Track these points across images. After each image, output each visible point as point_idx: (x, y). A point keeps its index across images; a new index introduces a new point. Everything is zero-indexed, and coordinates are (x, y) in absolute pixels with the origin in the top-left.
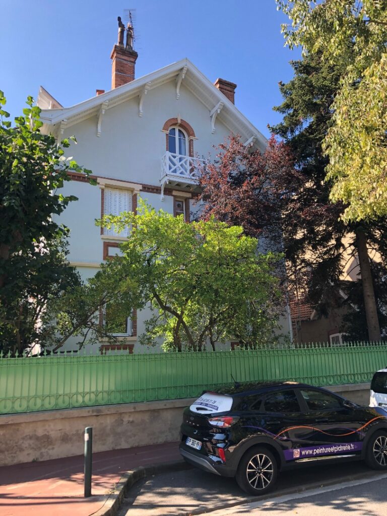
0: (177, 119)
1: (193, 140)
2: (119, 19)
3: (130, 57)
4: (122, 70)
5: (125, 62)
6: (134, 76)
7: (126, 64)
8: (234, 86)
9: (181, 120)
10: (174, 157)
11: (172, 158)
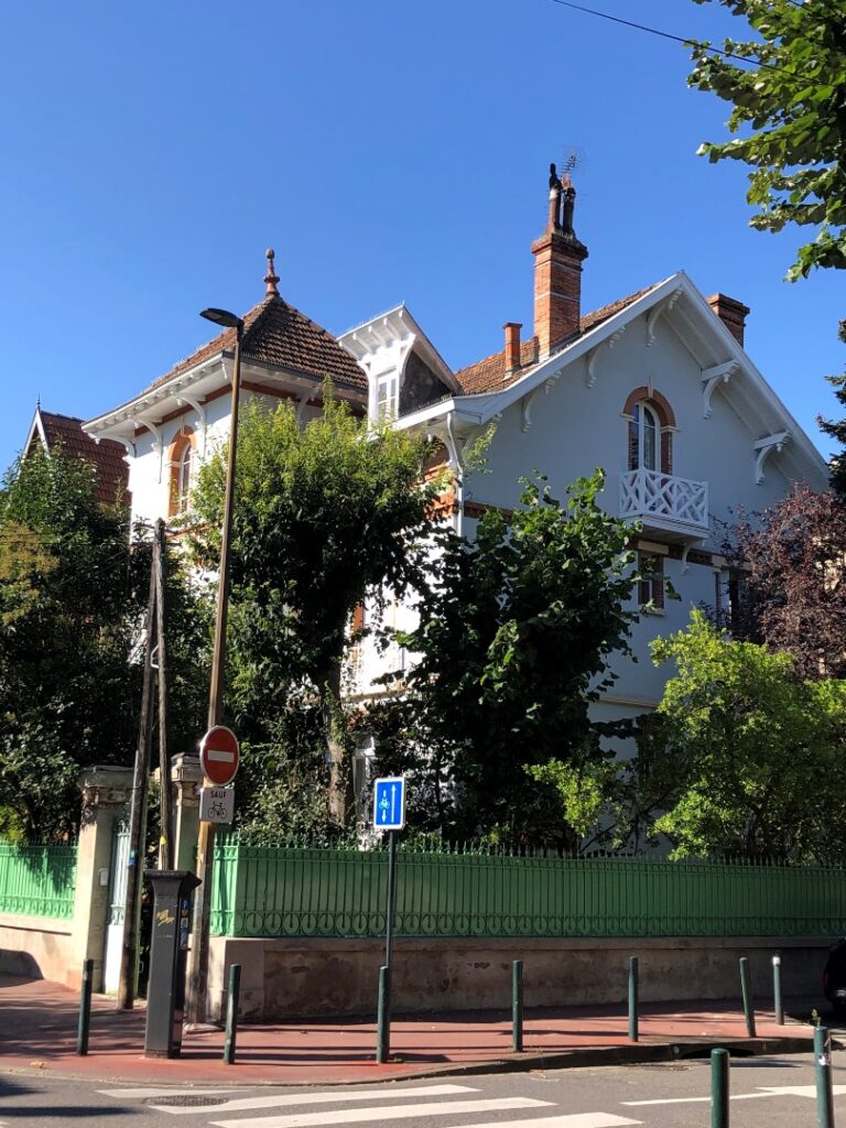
0: (646, 388)
1: (671, 433)
2: (553, 167)
3: (573, 257)
4: (561, 288)
5: (566, 269)
6: (579, 299)
7: (567, 274)
8: (746, 311)
9: (655, 391)
10: (653, 478)
11: (649, 478)
